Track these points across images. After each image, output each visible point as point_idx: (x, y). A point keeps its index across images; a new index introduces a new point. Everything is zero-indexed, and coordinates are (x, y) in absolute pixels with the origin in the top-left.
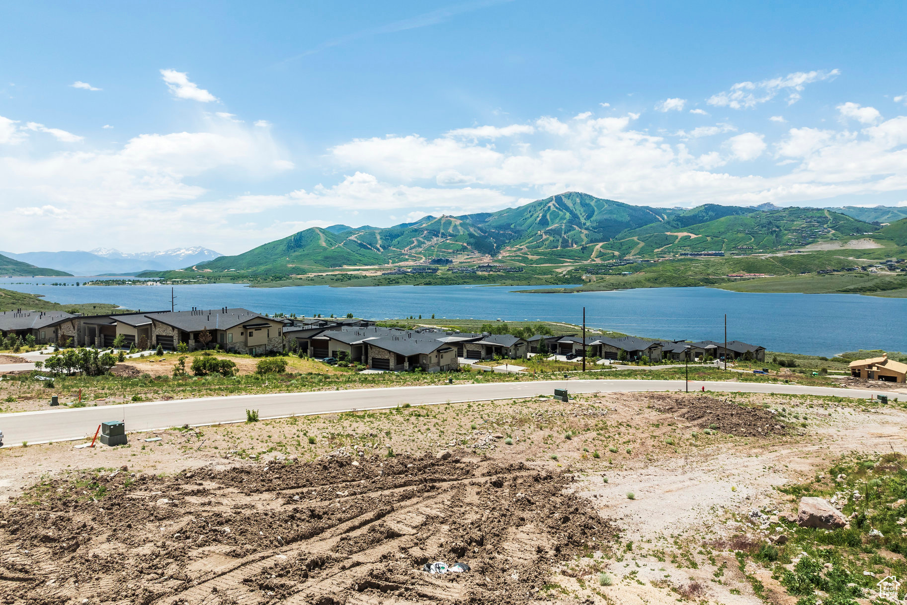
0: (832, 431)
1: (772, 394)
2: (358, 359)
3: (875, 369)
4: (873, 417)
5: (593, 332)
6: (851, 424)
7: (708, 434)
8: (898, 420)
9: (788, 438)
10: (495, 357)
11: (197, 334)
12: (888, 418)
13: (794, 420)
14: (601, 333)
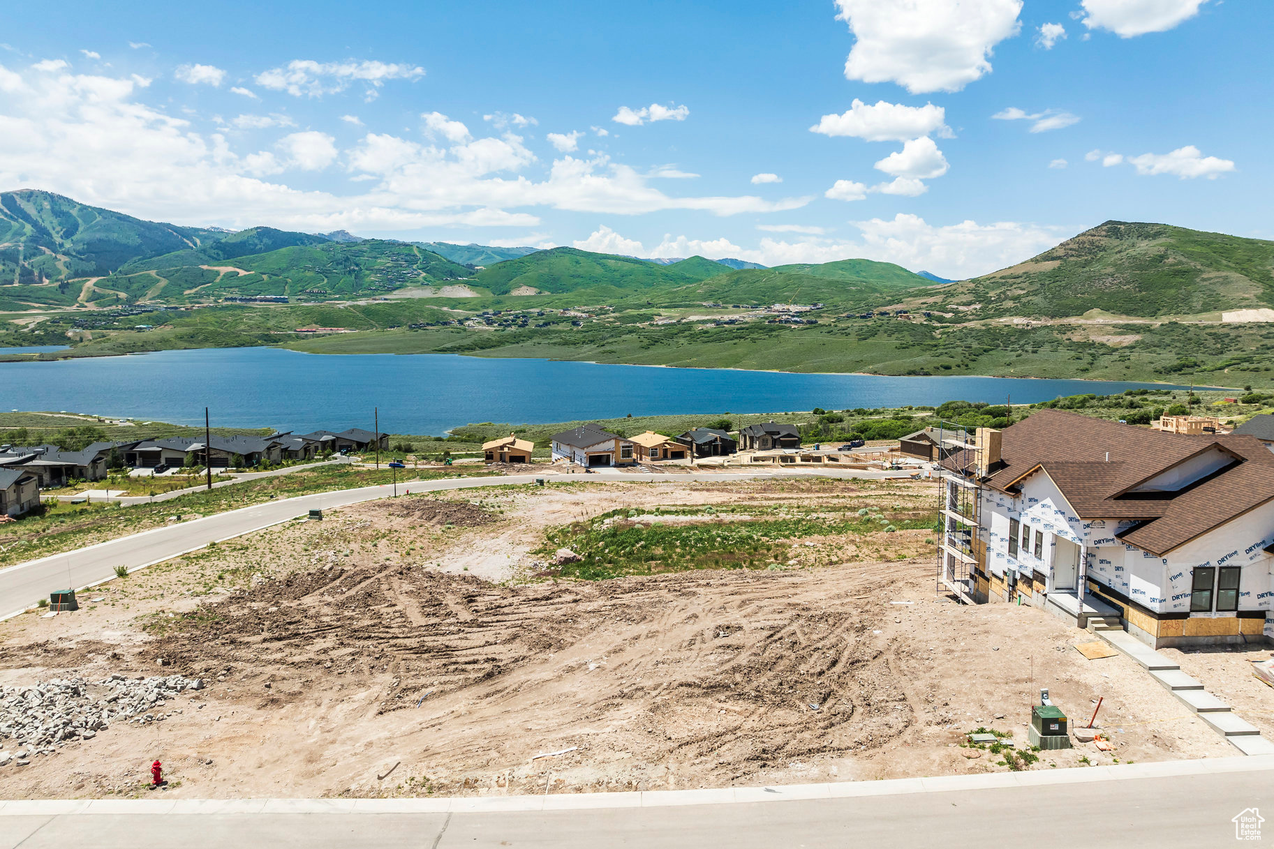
0: (520, 514)
1: (460, 489)
3: (506, 450)
4: (541, 498)
5: (121, 425)
6: (530, 506)
7: (450, 528)
8: (557, 498)
9: (498, 524)
10: (69, 481)
12: (551, 498)
13: (492, 509)
14: (132, 424)
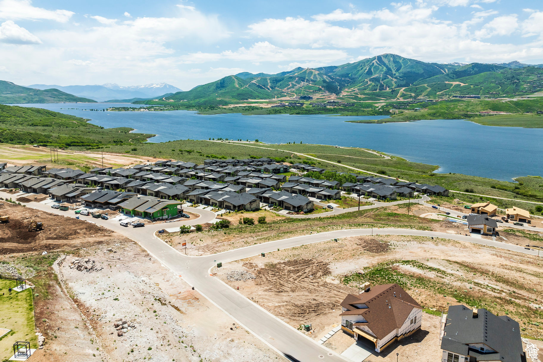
0: (401, 250)
2: (279, 205)
3: (480, 209)
4: (420, 245)
5: (386, 158)
6: (409, 248)
7: (365, 252)
9: (384, 253)
10: (328, 200)
11: (239, 206)
13: (393, 247)
14: (390, 158)
